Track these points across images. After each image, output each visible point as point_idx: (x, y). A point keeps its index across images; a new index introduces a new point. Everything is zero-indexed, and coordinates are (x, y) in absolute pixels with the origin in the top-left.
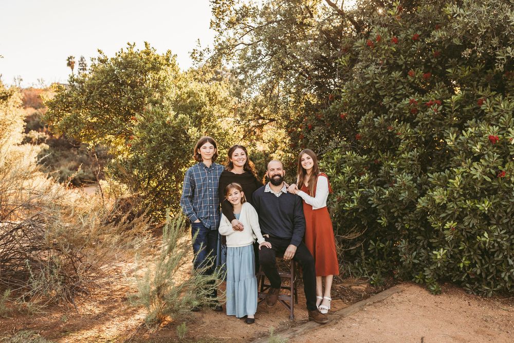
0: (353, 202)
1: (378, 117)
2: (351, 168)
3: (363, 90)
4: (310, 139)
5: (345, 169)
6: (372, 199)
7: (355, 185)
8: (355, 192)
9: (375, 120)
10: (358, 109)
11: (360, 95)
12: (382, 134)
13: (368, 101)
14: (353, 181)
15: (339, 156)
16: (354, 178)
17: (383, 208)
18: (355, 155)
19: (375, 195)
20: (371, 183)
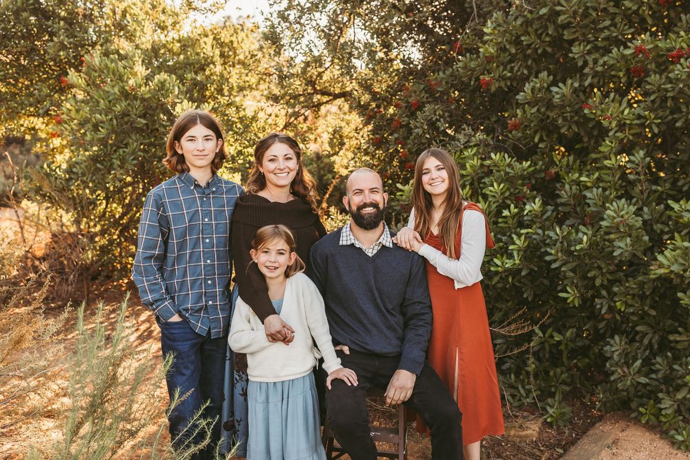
0: (511, 256)
1: (561, 85)
2: (502, 185)
3: (530, 29)
4: (416, 127)
5: (491, 188)
6: (553, 252)
7: (510, 221)
8: (514, 237)
9: (554, 89)
10: (516, 69)
11: (523, 38)
12: (565, 119)
13: (539, 51)
14: (506, 213)
15: (476, 162)
16: (508, 207)
17: (573, 270)
18: (508, 160)
19: (558, 244)
20: (545, 217)
